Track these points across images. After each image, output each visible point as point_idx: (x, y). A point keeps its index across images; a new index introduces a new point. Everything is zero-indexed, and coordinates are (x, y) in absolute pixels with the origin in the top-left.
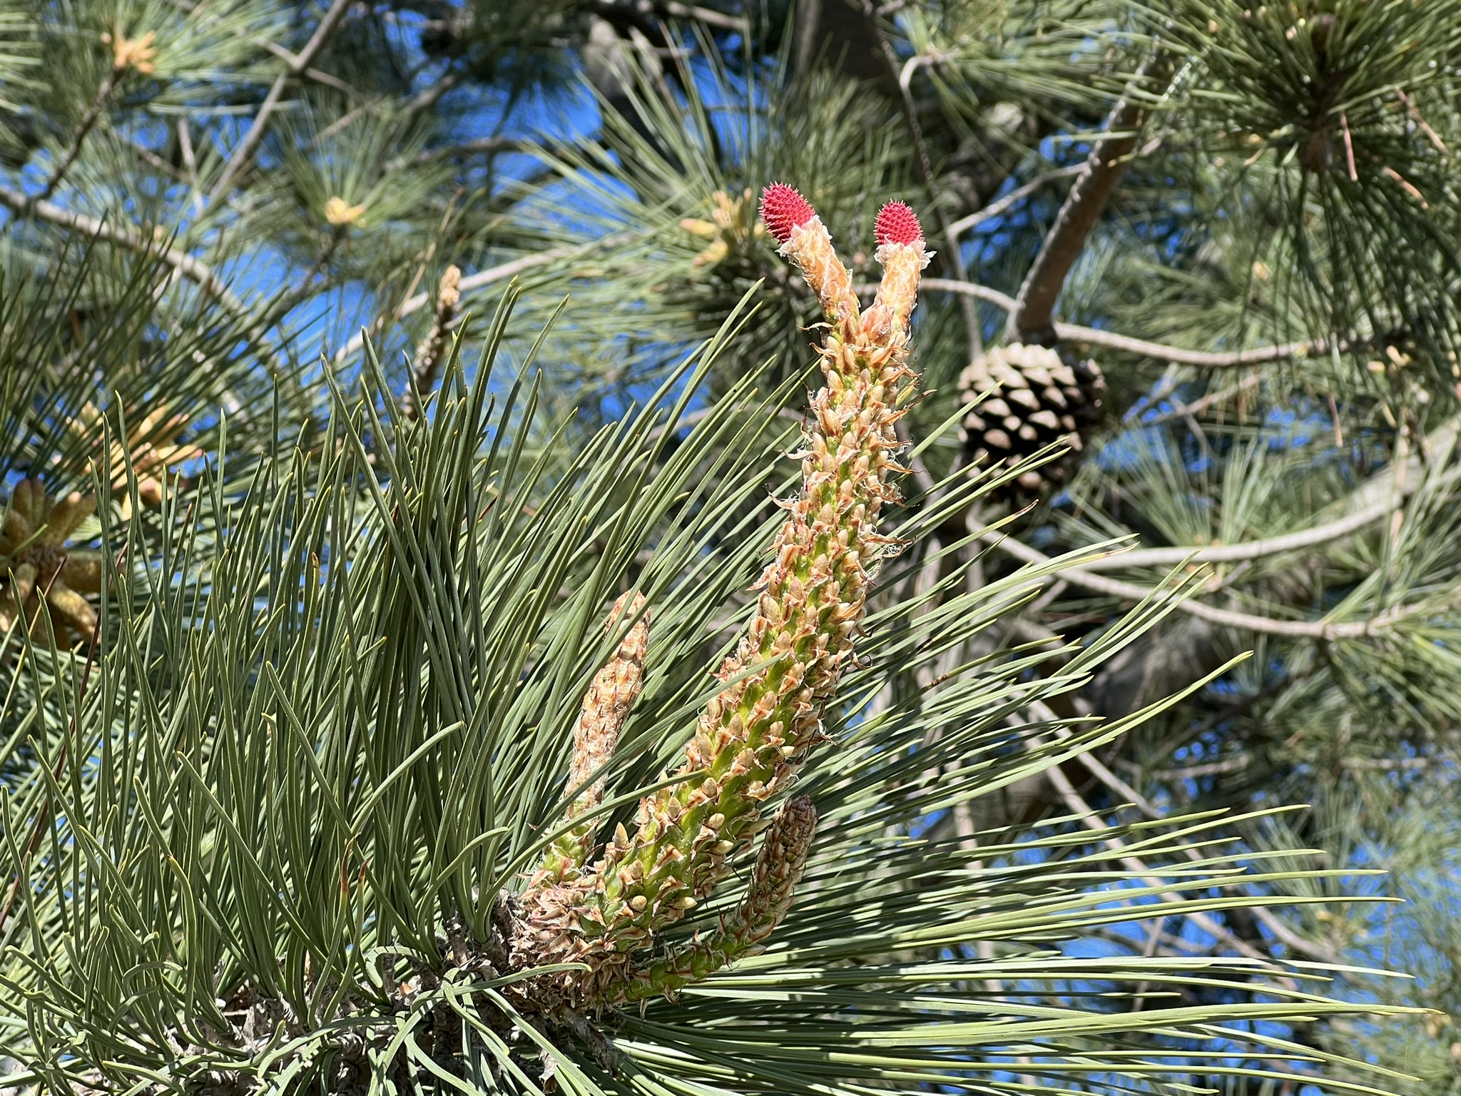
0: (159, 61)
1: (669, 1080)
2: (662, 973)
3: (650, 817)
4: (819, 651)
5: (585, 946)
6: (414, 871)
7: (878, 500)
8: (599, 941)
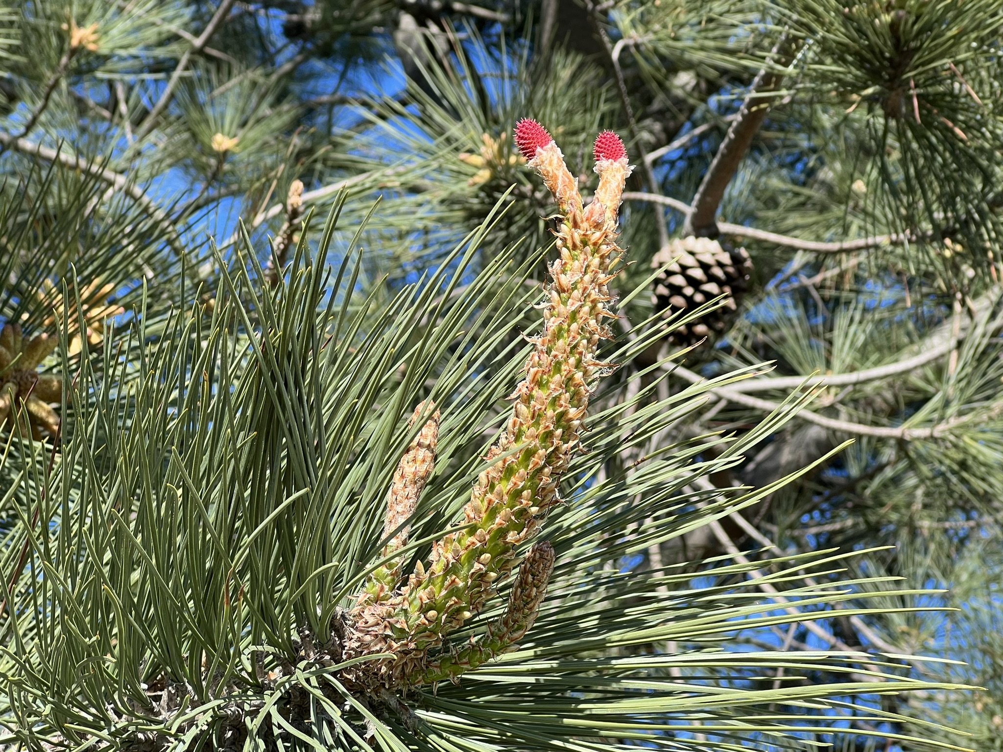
0: (101, 43)
1: (453, 738)
2: (448, 664)
3: (441, 556)
4: (556, 441)
5: (395, 645)
6: (277, 595)
7: (596, 337)
8: (405, 642)
